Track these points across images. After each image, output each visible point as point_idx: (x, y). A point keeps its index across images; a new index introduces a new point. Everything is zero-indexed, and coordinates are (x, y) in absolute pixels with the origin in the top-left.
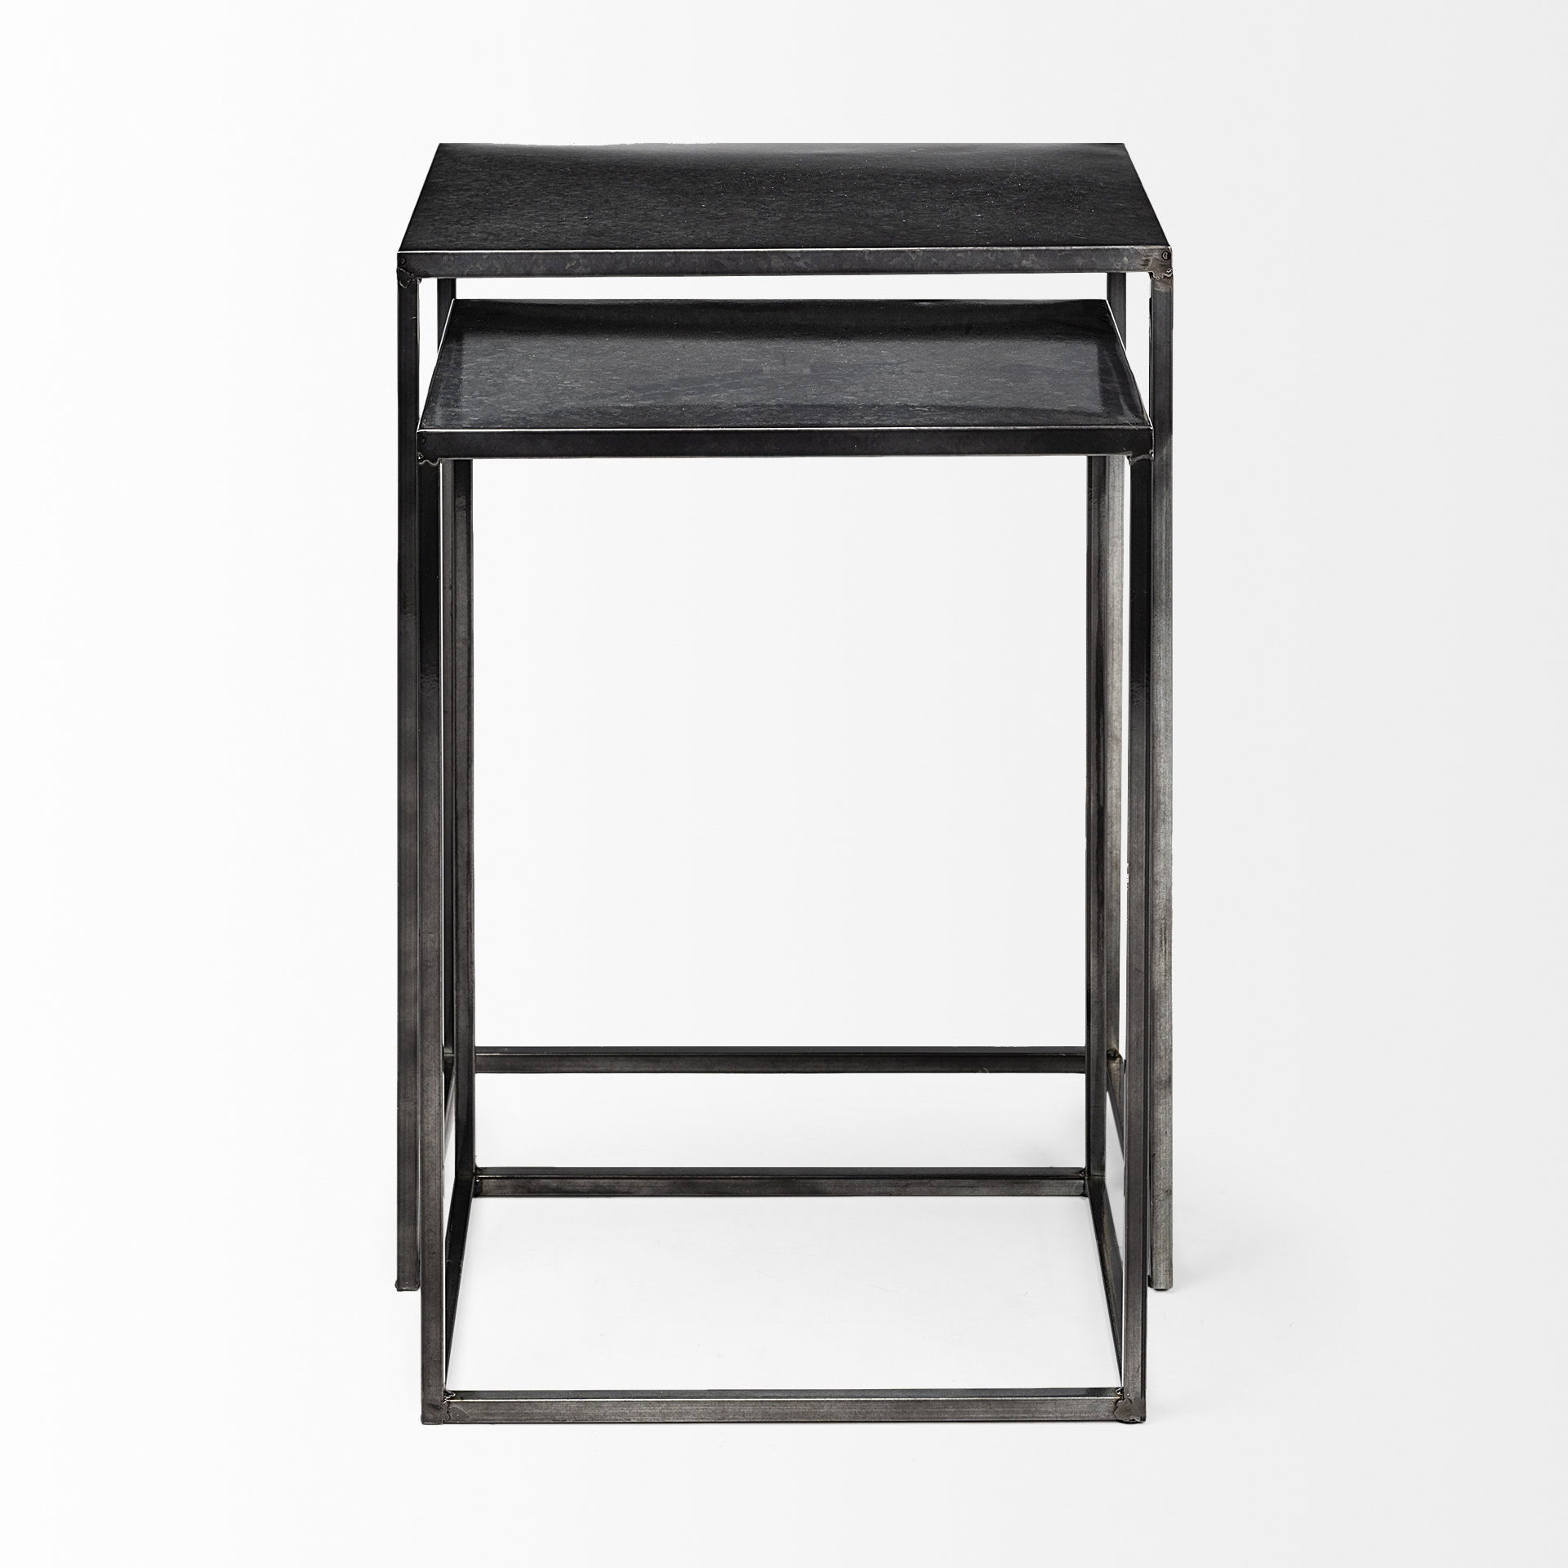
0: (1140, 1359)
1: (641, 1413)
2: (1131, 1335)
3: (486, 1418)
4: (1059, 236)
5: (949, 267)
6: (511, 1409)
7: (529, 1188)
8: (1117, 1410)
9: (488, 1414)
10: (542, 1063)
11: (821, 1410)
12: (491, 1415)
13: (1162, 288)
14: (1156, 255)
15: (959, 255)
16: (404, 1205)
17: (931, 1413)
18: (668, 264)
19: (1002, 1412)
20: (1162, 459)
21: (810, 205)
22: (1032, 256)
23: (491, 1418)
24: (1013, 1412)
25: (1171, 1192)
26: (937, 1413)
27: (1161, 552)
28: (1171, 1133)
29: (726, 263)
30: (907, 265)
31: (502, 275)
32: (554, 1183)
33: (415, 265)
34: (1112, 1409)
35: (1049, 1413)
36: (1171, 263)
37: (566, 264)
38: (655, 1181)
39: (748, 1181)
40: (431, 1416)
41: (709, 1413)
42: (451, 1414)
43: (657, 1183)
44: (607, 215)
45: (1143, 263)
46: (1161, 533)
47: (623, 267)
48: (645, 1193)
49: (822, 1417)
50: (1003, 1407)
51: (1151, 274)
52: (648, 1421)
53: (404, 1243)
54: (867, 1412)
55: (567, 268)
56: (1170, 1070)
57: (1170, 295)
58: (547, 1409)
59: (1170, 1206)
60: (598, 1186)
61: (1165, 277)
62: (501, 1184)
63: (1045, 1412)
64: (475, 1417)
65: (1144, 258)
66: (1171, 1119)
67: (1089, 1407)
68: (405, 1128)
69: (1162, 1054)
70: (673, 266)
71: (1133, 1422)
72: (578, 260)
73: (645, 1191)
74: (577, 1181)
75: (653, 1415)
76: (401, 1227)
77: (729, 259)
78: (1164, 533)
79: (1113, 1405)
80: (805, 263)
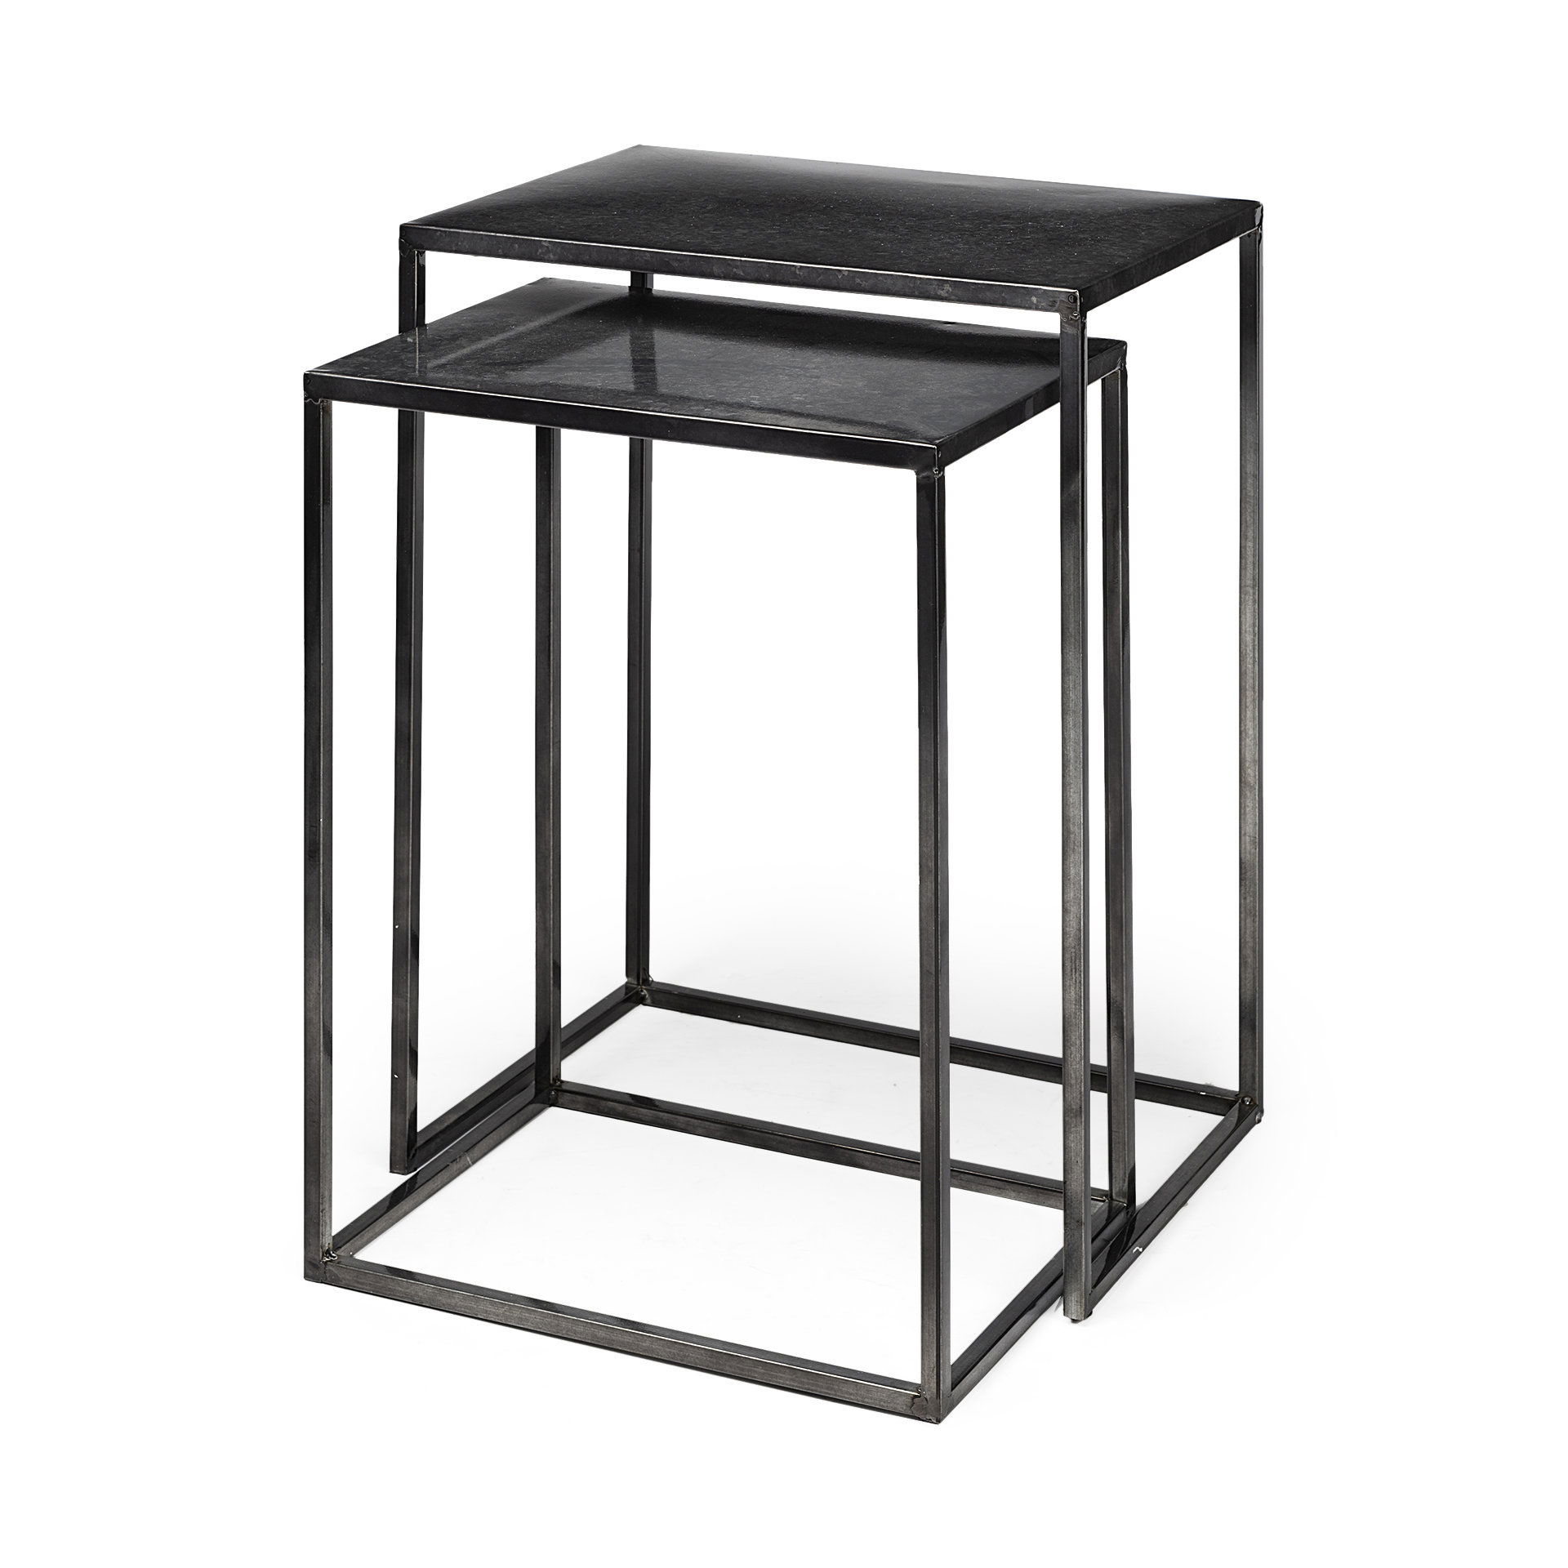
0: (935, 1359)
1: (487, 1311)
2: (927, 1334)
3: (356, 1285)
5: (871, 288)
6: (377, 1282)
7: (598, 1108)
8: (915, 1406)
9: (358, 1282)
11: (644, 1344)
12: (362, 1284)
14: (1063, 297)
15: (880, 278)
17: (743, 1370)
19: (808, 1384)
22: (947, 287)
23: (360, 1286)
24: (817, 1385)
26: (748, 1371)
29: (676, 264)
30: (834, 283)
32: (620, 1108)
33: (413, 237)
34: (909, 1405)
35: (851, 1394)
37: (538, 251)
38: (709, 1123)
39: (793, 1140)
40: (310, 1273)
41: (545, 1324)
42: (328, 1275)
43: (709, 1126)
45: (1049, 304)
48: (700, 1133)
49: (644, 1351)
50: (808, 1379)
52: (493, 1319)
54: (685, 1356)
58: (408, 1288)
60: (658, 1118)
62: (574, 1099)
63: (847, 1393)
64: (347, 1282)
65: (1051, 299)
67: (889, 1396)
71: (929, 1421)
73: (700, 1131)
74: (640, 1109)
75: (498, 1316)
77: (677, 260)
79: (910, 1400)
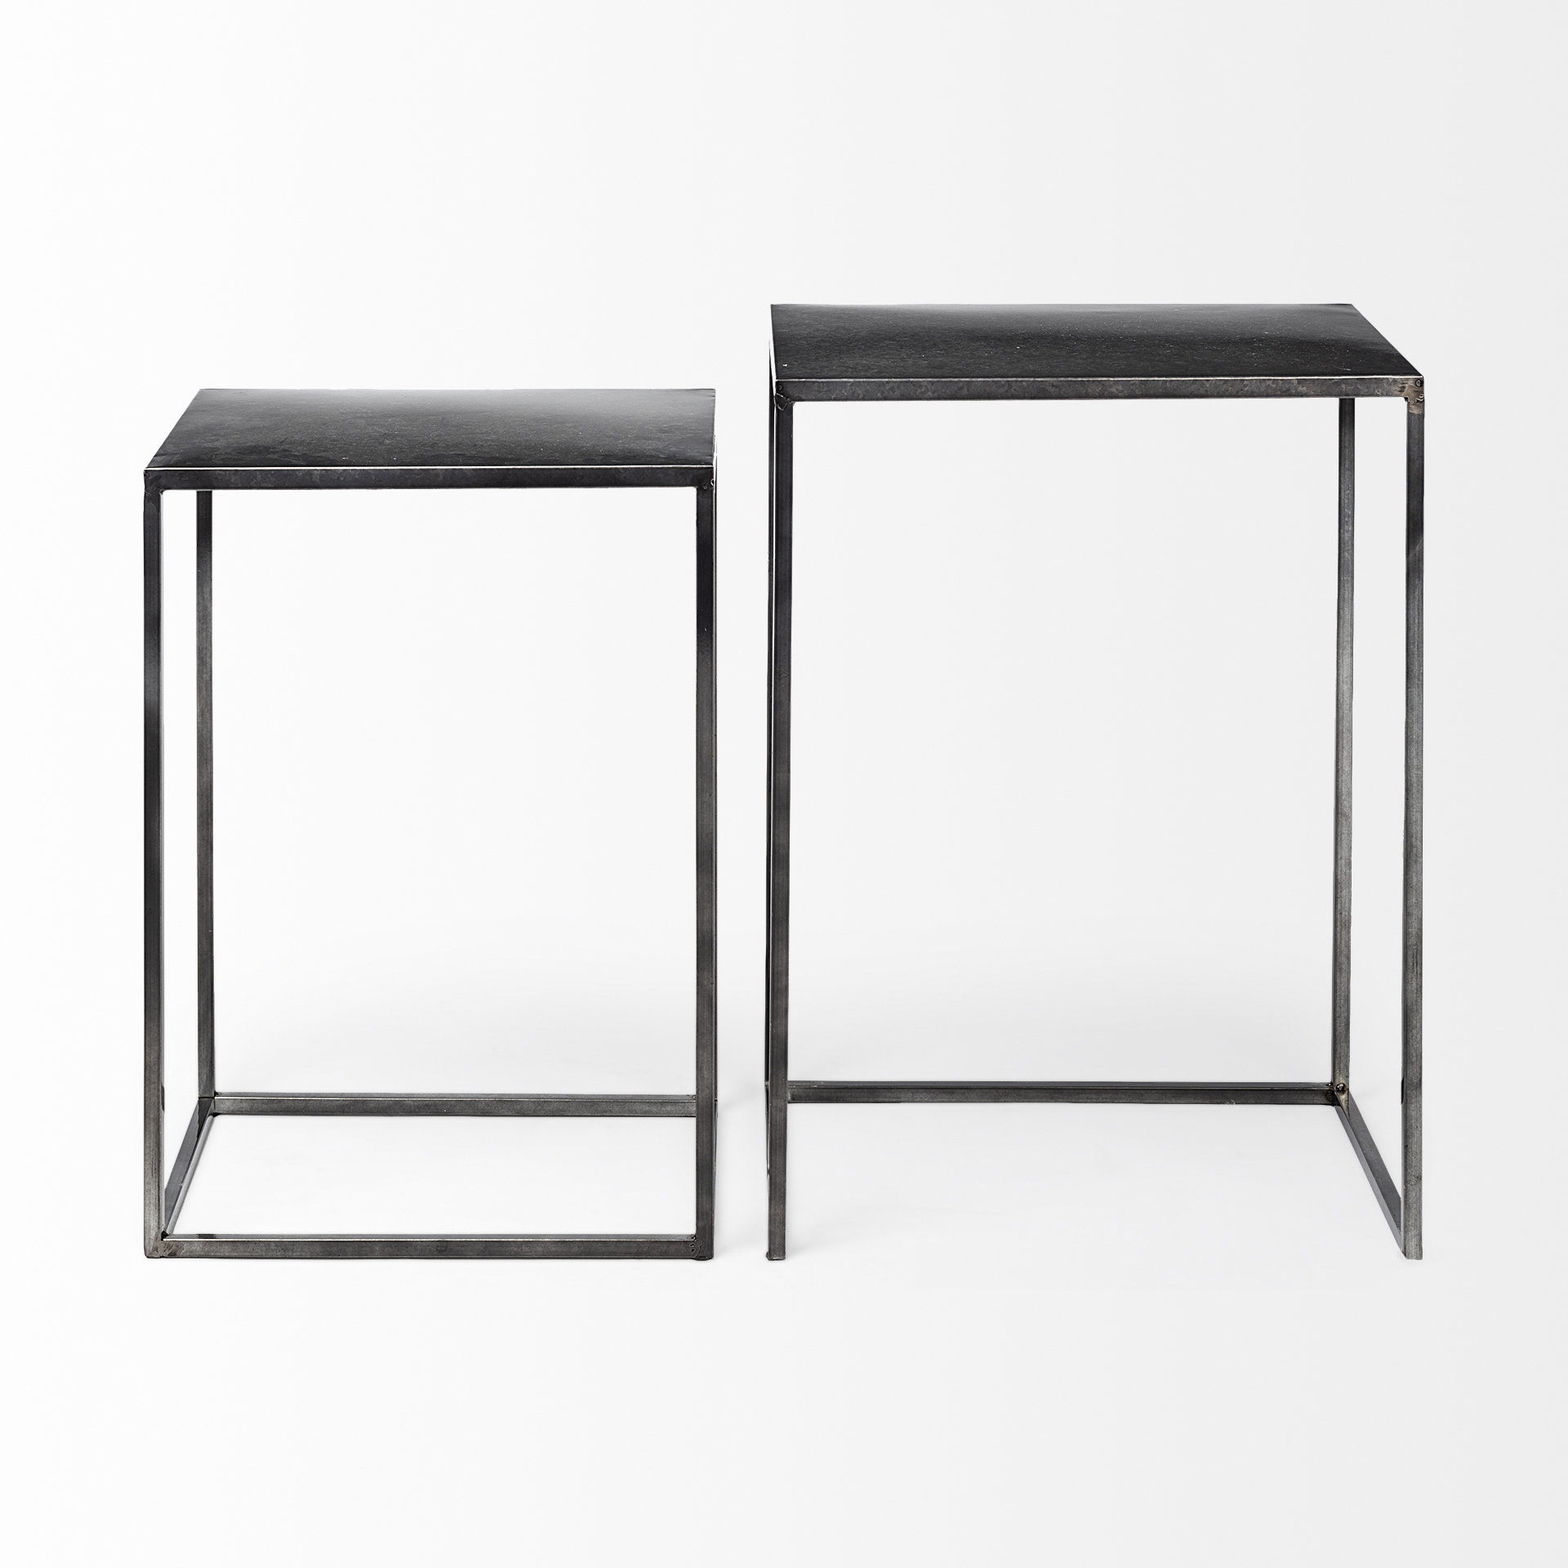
4: (1326, 368)
5: (1238, 392)
10: (853, 1094)
13: (1415, 411)
14: (1411, 383)
16: (776, 1187)
18: (1002, 390)
20: (1415, 555)
21: (1107, 347)
25: (1421, 1177)
27: (1414, 634)
28: (1421, 1127)
30: (1202, 391)
31: (864, 399)
33: (790, 390)
36: (1423, 389)
44: (939, 354)
45: (1399, 389)
46: (1414, 618)
47: (965, 392)
51: (1406, 399)
53: (775, 1219)
55: (918, 393)
56: (1421, 1074)
57: (1422, 416)
59: (1421, 1190)
61: (1418, 401)
65: (1401, 386)
66: (1421, 1115)
68: (776, 1122)
69: (1414, 1059)
70: (1007, 391)
72: (926, 387)
76: (772, 1206)
77: (1053, 386)
78: (1417, 617)
80: (1117, 390)
